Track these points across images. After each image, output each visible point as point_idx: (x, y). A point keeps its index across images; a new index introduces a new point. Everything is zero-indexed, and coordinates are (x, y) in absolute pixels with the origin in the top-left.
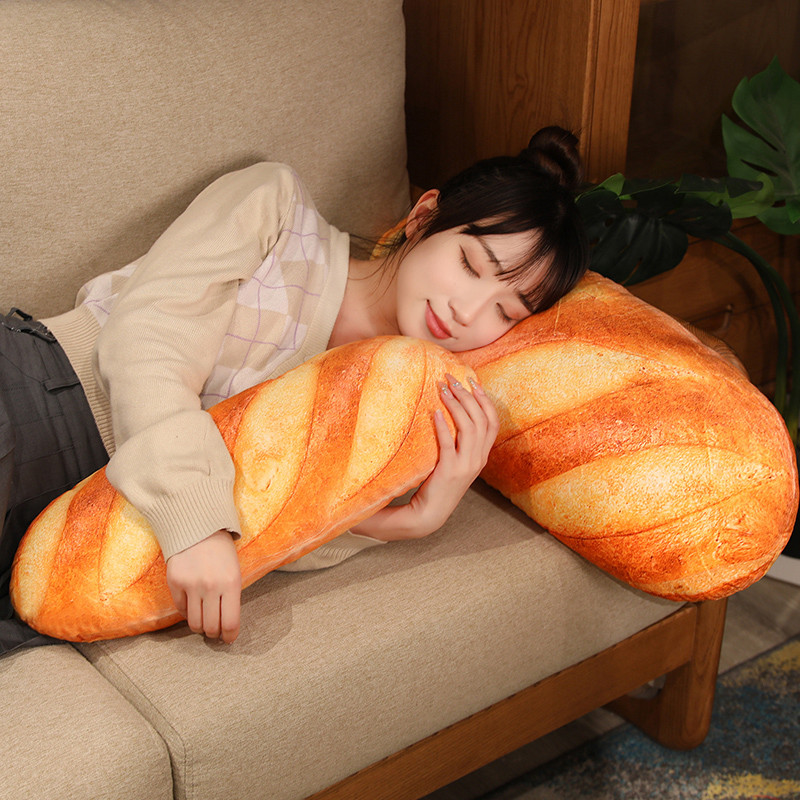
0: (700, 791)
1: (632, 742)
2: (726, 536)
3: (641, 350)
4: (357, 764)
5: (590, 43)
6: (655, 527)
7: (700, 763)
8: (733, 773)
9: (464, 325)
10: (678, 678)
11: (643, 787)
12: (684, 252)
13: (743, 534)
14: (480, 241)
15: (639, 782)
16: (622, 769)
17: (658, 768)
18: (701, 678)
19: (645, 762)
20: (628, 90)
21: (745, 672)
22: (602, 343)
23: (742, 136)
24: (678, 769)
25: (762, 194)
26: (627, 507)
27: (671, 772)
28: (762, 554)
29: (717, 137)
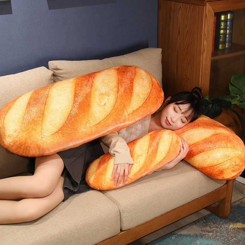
0: (228, 226)
1: (213, 216)
2: (233, 166)
3: (214, 128)
4: (157, 215)
5: (201, 68)
6: (218, 165)
7: (228, 221)
8: (235, 223)
9: (173, 122)
10: (223, 201)
11: (216, 226)
12: (222, 112)
13: (236, 165)
14: (178, 106)
15: (215, 225)
16: (211, 222)
17: (219, 222)
18: (228, 201)
19: (216, 220)
20: (209, 78)
21: (237, 202)
22: (205, 128)
23: (233, 88)
24: (223, 222)
25: (238, 99)
26: (212, 161)
27: (222, 222)
28: (239, 169)
29: (228, 88)
